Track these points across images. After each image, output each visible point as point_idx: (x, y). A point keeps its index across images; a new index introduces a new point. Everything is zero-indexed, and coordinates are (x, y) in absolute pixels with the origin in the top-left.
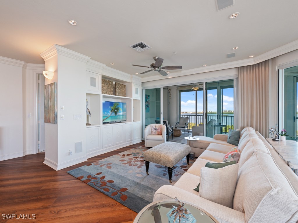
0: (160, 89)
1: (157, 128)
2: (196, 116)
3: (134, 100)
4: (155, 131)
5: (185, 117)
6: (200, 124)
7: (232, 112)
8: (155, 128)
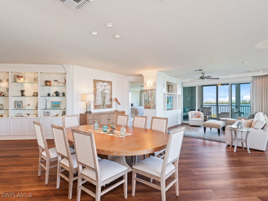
0: (195, 87)
1: (196, 114)
2: (217, 106)
3: (178, 95)
4: (195, 115)
5: (208, 106)
6: (221, 112)
7: (248, 102)
8: (194, 113)
